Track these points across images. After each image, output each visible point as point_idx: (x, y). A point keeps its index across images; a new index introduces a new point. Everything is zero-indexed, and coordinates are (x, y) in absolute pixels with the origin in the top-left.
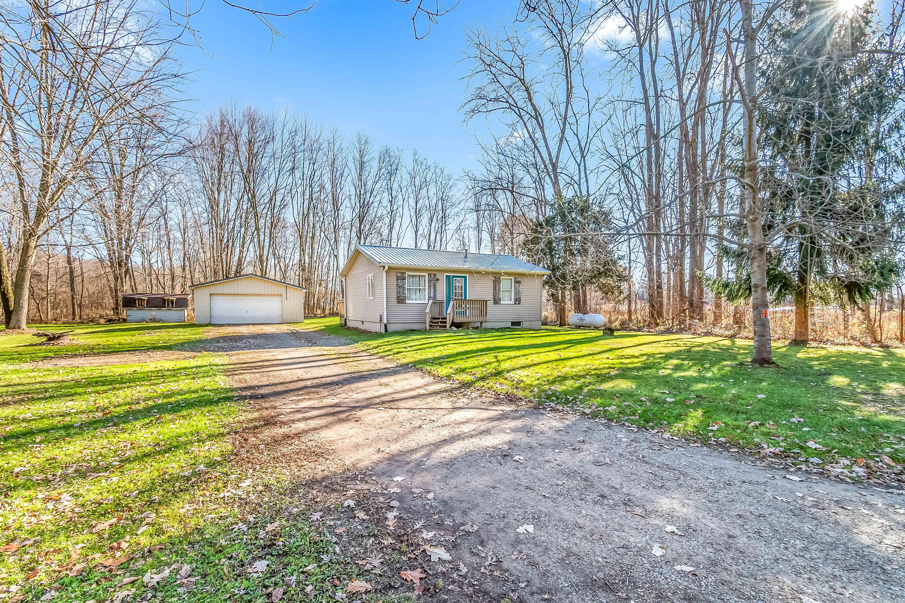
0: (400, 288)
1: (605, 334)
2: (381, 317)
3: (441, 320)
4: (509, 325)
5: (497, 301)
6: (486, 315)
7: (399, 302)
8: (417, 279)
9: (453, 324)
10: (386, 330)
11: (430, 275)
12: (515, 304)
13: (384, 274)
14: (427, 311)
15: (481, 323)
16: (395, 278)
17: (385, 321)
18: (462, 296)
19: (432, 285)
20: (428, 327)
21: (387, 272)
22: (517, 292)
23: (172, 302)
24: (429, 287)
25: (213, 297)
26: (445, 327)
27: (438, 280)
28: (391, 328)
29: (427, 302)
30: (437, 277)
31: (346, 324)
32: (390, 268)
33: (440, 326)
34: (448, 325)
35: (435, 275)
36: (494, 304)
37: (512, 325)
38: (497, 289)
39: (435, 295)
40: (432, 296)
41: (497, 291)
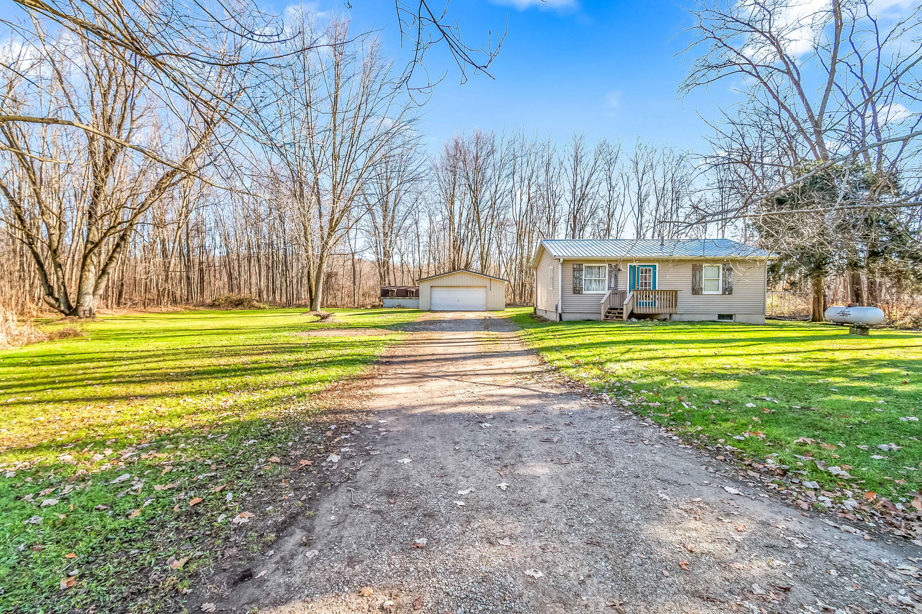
0: (577, 279)
1: (852, 332)
2: (557, 306)
3: (618, 311)
4: (716, 318)
5: (696, 291)
6: (676, 306)
7: (575, 293)
8: (597, 270)
9: (632, 315)
10: (561, 319)
11: (611, 266)
12: (724, 294)
13: (560, 266)
14: (603, 302)
15: (671, 315)
16: (571, 270)
17: (560, 311)
18: (650, 286)
19: (613, 275)
20: (603, 317)
21: (562, 264)
22: (727, 281)
23: (413, 292)
24: (610, 278)
25: (433, 289)
26: (622, 317)
27: (619, 270)
28: (565, 317)
29: (605, 292)
30: (619, 267)
31: (535, 313)
32: (564, 261)
33: (616, 317)
34: (625, 316)
35: (617, 266)
36: (693, 294)
37: (719, 318)
38: (698, 278)
39: (616, 285)
40: (613, 286)
41: (698, 281)
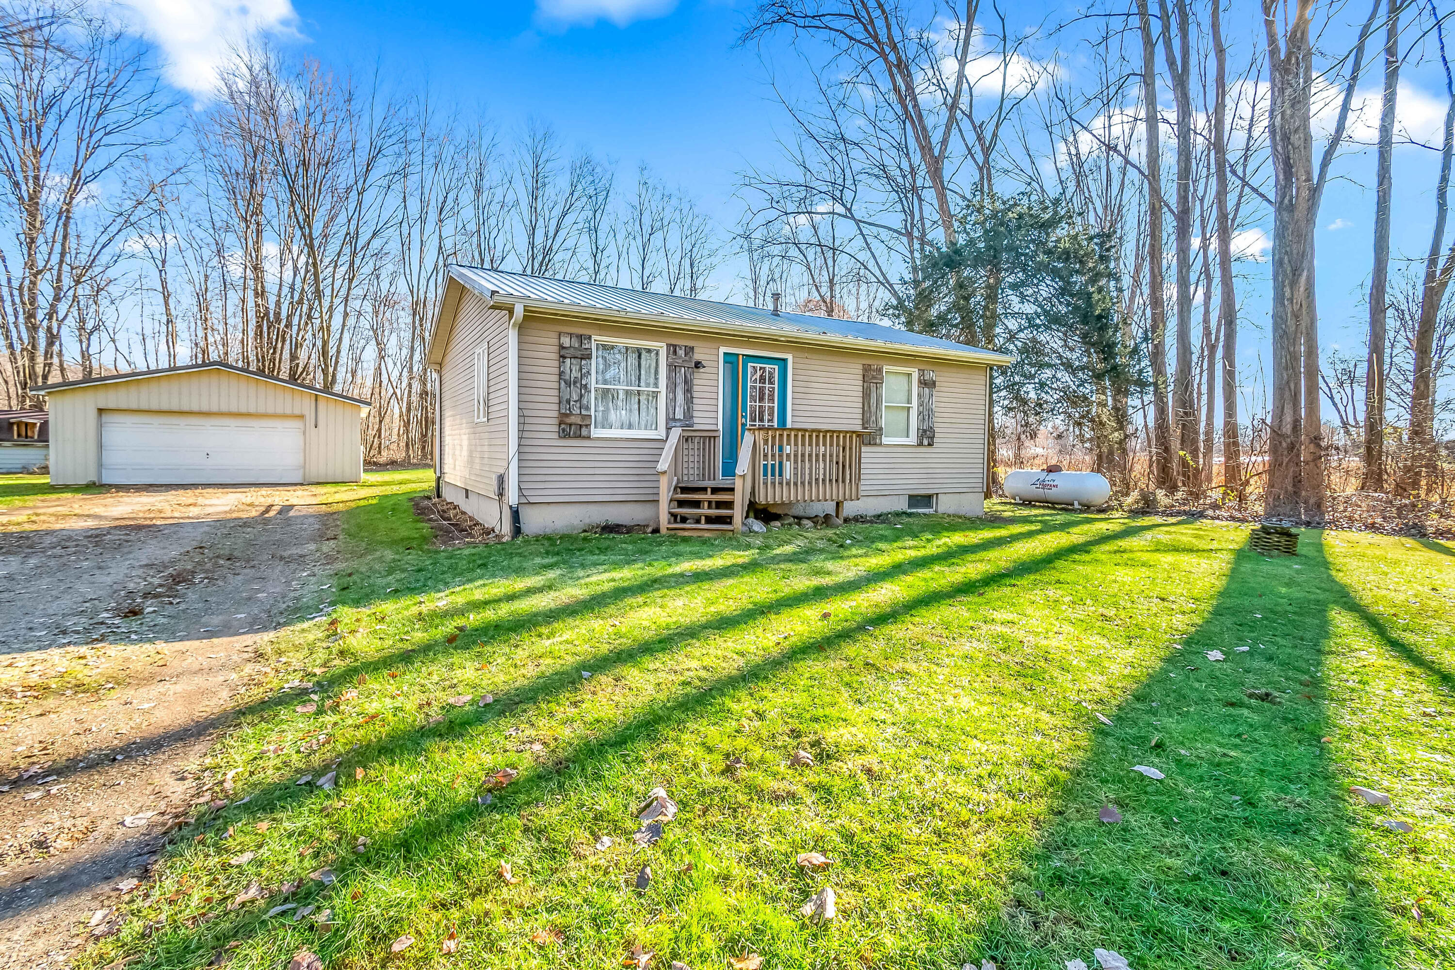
0: (571, 386)
2: (501, 480)
3: (709, 496)
4: (904, 505)
5: (870, 434)
6: (858, 477)
7: (564, 434)
8: (632, 359)
9: (755, 510)
10: (517, 531)
11: (673, 349)
12: (920, 444)
13: (512, 336)
14: (664, 464)
15: (840, 503)
16: (550, 351)
17: (512, 497)
18: (771, 418)
19: (680, 380)
20: (664, 520)
21: (522, 328)
22: (926, 414)
24: (672, 387)
25: (107, 418)
26: (728, 519)
27: (698, 365)
28: (527, 522)
29: (661, 433)
30: (697, 356)
31: (439, 496)
32: (531, 315)
33: (710, 520)
34: (738, 513)
35: (690, 350)
36: (864, 444)
37: (910, 506)
38: (873, 400)
39: (689, 414)
40: (679, 415)
41: (873, 409)
